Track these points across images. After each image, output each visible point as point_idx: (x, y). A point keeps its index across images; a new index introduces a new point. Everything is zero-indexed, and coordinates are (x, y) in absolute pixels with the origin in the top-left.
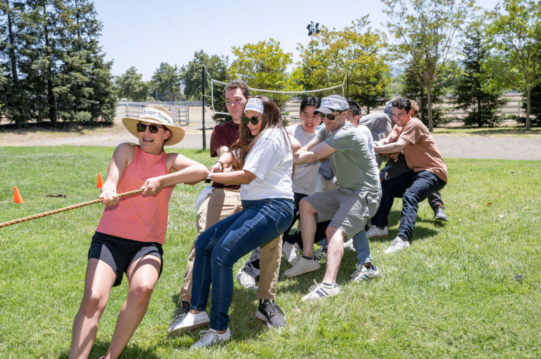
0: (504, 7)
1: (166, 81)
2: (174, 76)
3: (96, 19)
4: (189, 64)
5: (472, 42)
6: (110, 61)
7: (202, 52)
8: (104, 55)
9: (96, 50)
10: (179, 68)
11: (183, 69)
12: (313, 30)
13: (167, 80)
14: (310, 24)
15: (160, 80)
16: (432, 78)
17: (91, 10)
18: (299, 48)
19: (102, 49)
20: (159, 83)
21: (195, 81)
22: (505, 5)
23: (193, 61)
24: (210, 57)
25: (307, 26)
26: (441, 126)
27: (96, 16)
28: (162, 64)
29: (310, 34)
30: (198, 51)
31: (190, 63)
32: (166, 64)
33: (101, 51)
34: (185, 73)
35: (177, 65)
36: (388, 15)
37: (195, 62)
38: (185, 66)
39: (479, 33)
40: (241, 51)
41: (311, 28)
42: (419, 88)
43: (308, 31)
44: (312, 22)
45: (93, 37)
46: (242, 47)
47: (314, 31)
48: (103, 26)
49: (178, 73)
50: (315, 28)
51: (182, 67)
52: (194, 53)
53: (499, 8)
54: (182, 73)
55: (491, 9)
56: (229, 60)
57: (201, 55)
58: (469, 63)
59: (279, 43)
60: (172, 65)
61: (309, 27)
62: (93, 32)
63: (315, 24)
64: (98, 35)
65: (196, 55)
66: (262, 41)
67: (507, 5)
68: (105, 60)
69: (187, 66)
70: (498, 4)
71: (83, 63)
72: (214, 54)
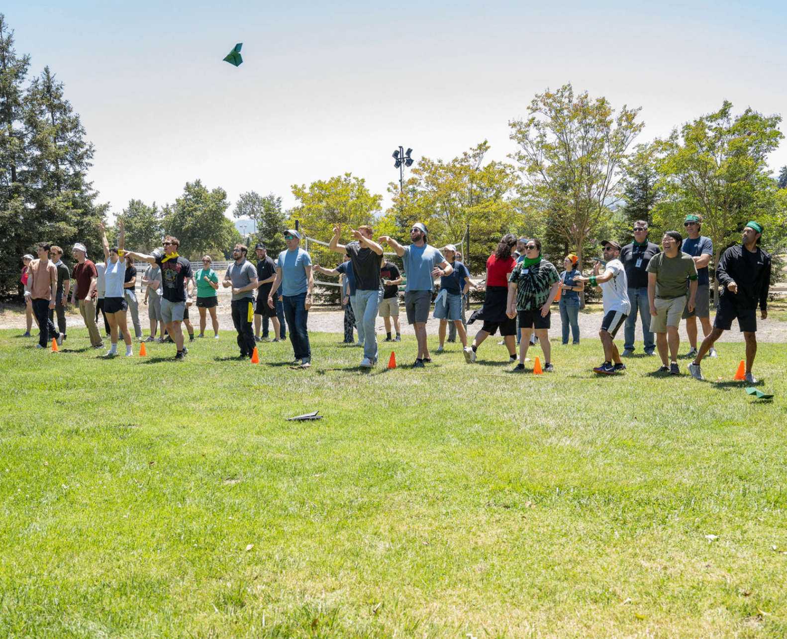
0: (683, 136)
1: (140, 231)
2: (151, 223)
3: (83, 140)
4: (176, 203)
5: (636, 182)
6: (103, 204)
7: (198, 183)
8: (95, 196)
9: (83, 188)
10: (160, 209)
11: (167, 212)
12: (402, 158)
13: (141, 229)
14: (399, 150)
15: (129, 228)
16: (584, 233)
17: (76, 126)
18: (392, 188)
19: (93, 186)
20: (127, 234)
21: (187, 230)
22: (685, 134)
23: (183, 198)
24: (210, 191)
25: (393, 152)
26: (594, 301)
27: (83, 136)
28: (132, 204)
29: (398, 164)
30: (192, 181)
31: (178, 200)
32: (139, 203)
33: (91, 189)
34: (171, 217)
35: (156, 205)
36: (519, 143)
37: (186, 199)
38: (169, 206)
39: (646, 169)
40: (307, 191)
41: (399, 157)
42: (562, 246)
43: (394, 161)
44: (401, 147)
45: (78, 168)
46: (308, 185)
47: (404, 161)
48: (94, 151)
49: (159, 218)
50: (405, 156)
51: (165, 207)
52: (185, 185)
53: (676, 138)
54: (164, 217)
55: (665, 137)
56: (282, 204)
57: (196, 189)
58: (633, 211)
59: (363, 181)
60: (148, 204)
61: (396, 154)
62: (78, 160)
63: (405, 151)
64: (87, 164)
65: (188, 188)
66: (336, 176)
67: (688, 134)
68: (96, 203)
69: (174, 205)
70: (675, 131)
71: (67, 208)
72: (216, 188)
